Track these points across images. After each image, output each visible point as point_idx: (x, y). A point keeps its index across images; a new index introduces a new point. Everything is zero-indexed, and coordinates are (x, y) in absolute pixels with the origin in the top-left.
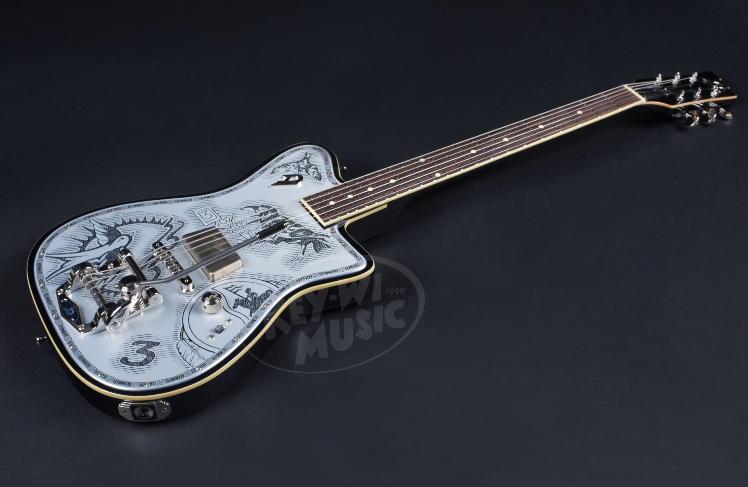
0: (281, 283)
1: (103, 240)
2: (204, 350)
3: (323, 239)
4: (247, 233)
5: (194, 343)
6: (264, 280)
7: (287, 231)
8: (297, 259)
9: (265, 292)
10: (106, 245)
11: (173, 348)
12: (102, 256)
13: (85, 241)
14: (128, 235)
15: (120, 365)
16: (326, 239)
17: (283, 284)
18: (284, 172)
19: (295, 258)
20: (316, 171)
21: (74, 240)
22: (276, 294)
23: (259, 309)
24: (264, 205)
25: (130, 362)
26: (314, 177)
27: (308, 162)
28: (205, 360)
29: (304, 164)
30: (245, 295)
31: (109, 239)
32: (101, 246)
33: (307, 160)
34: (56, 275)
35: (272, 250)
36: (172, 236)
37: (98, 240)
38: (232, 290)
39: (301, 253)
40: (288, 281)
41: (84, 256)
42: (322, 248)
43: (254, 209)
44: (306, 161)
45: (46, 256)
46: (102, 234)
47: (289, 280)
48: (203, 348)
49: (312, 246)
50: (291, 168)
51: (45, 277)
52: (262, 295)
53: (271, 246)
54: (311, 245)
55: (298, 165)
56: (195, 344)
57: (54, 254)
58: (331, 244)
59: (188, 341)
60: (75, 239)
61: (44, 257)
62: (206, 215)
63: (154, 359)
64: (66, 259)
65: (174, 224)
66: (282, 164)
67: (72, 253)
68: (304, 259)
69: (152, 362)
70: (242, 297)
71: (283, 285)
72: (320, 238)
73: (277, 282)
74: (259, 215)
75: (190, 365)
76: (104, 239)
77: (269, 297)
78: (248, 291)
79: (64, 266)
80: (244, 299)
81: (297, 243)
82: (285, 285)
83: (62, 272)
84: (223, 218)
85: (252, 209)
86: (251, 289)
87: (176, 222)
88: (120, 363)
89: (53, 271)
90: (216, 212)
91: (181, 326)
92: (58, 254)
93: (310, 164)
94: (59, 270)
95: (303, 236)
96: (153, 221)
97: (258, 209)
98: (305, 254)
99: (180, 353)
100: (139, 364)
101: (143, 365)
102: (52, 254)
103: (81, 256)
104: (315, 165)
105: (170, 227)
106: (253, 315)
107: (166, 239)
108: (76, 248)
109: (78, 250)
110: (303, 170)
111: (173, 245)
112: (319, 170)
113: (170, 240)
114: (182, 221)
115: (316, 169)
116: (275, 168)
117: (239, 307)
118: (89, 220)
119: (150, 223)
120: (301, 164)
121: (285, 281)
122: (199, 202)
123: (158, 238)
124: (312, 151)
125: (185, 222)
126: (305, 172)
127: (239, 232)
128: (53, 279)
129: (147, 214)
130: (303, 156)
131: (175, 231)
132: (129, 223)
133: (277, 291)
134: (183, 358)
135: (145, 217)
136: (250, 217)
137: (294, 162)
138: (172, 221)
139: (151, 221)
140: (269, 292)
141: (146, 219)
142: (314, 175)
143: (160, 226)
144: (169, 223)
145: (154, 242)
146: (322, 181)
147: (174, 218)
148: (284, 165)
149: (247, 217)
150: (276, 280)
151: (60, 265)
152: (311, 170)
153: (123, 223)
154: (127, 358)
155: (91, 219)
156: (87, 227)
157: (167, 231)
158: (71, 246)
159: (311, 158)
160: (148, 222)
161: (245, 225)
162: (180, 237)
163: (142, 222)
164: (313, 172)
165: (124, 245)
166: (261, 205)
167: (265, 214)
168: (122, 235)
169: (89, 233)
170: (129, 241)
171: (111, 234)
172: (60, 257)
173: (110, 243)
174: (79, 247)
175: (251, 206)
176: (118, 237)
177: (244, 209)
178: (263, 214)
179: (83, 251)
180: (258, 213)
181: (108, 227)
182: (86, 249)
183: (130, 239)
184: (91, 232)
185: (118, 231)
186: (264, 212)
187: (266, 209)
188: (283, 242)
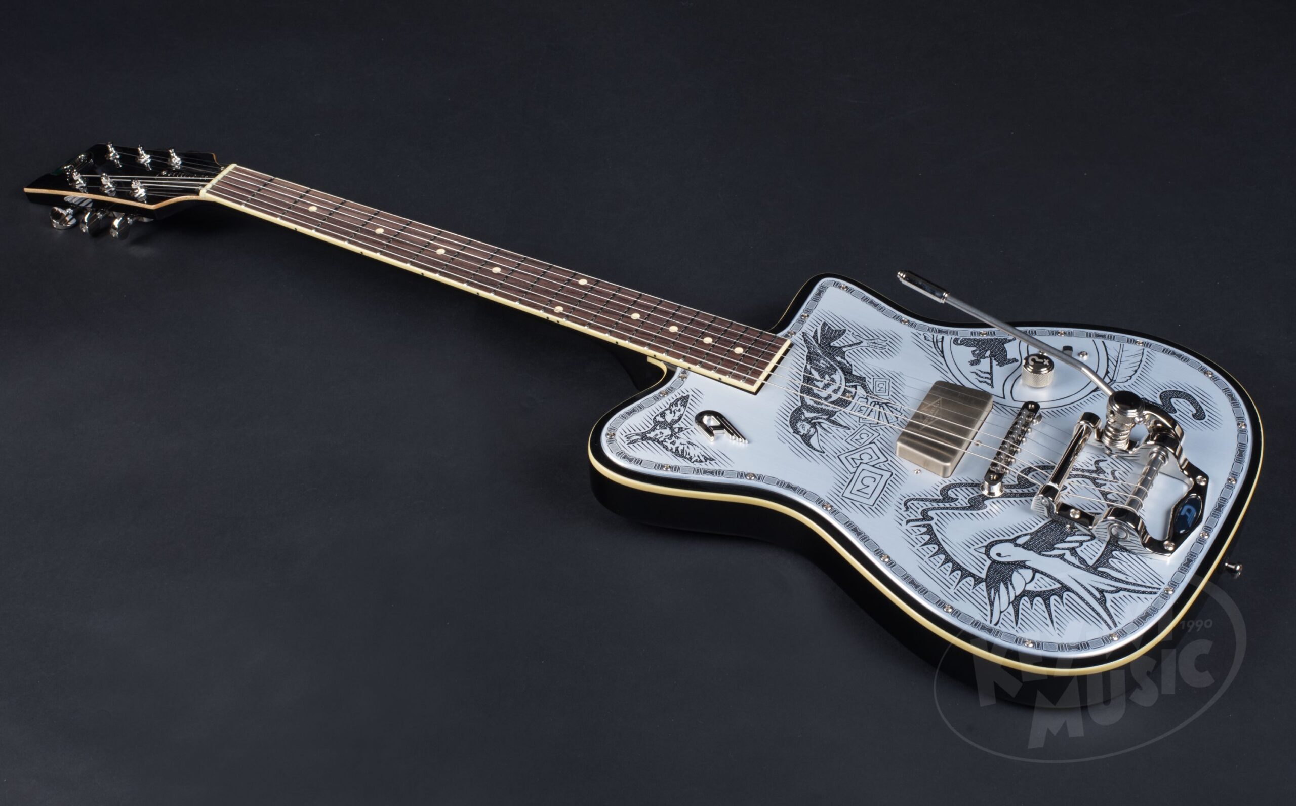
0: (933, 339)
1: (1023, 577)
2: (1108, 353)
3: (815, 337)
6: (943, 357)
7: (828, 380)
8: (874, 345)
9: (963, 346)
10: (1029, 567)
11: (1135, 382)
12: (1055, 556)
13: (1042, 599)
14: (987, 553)
15: (1209, 416)
16: (812, 334)
17: (931, 337)
18: (698, 447)
20: (668, 412)
21: (1054, 613)
22: (957, 335)
23: (997, 337)
24: (791, 431)
25: (1196, 409)
26: (685, 406)
27: (653, 429)
28: (1122, 344)
29: (661, 432)
30: (985, 362)
31: (1012, 571)
32: (1035, 571)
33: (647, 435)
34: (1139, 585)
36: (944, 499)
37: (1026, 584)
38: (988, 378)
40: (922, 335)
41: (1072, 578)
42: (833, 330)
43: (810, 438)
44: (652, 435)
45: (1115, 625)
46: (1010, 587)
47: (920, 334)
48: (1107, 354)
49: (838, 341)
50: (681, 444)
51: (1154, 596)
52: (969, 347)
53: (872, 382)
54: (835, 344)
55: (668, 439)
56: (1108, 365)
57: (1103, 619)
58: (816, 326)
59: (1110, 375)
60: (1050, 615)
61: (1120, 627)
62: (868, 485)
63: (1168, 389)
64: (1098, 596)
65: (917, 512)
66: (680, 459)
67: (1081, 598)
68: (868, 338)
69: (1174, 389)
70: (991, 363)
72: (815, 340)
73: (934, 344)
74: (820, 425)
75: (1143, 353)
76: (1019, 580)
77: (967, 338)
78: (974, 363)
79: (1113, 589)
80: (993, 359)
82: (933, 335)
83: (1128, 583)
84: (858, 462)
85: (813, 441)
86: (969, 362)
87: (911, 513)
88: (1207, 417)
89: (1134, 595)
90: (850, 478)
91: (1095, 394)
93: (655, 426)
94: (1125, 590)
95: (824, 360)
96: (934, 540)
97: (806, 433)
98: (858, 342)
99: (1136, 371)
100: (1189, 399)
101: (1188, 394)
102: (1105, 622)
103: (1076, 581)
104: (655, 419)
105: (927, 513)
106: (1010, 338)
107: (956, 502)
108: (1066, 599)
109: (1067, 595)
110: (675, 428)
111: (960, 487)
112: (664, 408)
113: (954, 496)
114: (902, 507)
115: (663, 414)
116: (695, 463)
117: (1009, 357)
118: (996, 625)
119: (940, 543)
120: (662, 437)
121: (925, 337)
122: (844, 511)
123: (962, 512)
124: (618, 440)
125: (902, 503)
126: (680, 422)
127: (874, 429)
128: (1148, 584)
129: (923, 560)
130: (640, 443)
131: (931, 501)
132: (959, 569)
133: (950, 337)
134: (1139, 365)
135: (931, 557)
136: (830, 433)
137: (664, 447)
138: (913, 517)
139: (934, 544)
140: (959, 342)
141: (935, 553)
142: (680, 409)
143: (935, 527)
144: (920, 519)
145: (974, 512)
146: (687, 394)
147: (905, 521)
148: (680, 455)
149: (833, 436)
150: (933, 346)
151: (1117, 595)
152: (669, 417)
153: (966, 577)
154: (1193, 415)
155: (992, 625)
156: (1013, 618)
157: (938, 512)
158: (1066, 610)
159: (638, 431)
160: (938, 545)
161: (852, 430)
162: (939, 489)
163: (944, 554)
164: (673, 413)
165: (1011, 545)
166: (795, 435)
167: (812, 420)
168: (991, 560)
169: (1021, 606)
170: (996, 544)
171: (1001, 576)
172: (1102, 606)
173: (1022, 565)
174: (1061, 597)
175: (807, 444)
176: (999, 563)
177: (820, 449)
178: (815, 423)
179: (1062, 586)
180: (816, 428)
181: (990, 589)
182: (1059, 586)
183: (993, 545)
184: (1019, 605)
185: (988, 572)
186: (808, 423)
187: (799, 425)
188: (854, 373)
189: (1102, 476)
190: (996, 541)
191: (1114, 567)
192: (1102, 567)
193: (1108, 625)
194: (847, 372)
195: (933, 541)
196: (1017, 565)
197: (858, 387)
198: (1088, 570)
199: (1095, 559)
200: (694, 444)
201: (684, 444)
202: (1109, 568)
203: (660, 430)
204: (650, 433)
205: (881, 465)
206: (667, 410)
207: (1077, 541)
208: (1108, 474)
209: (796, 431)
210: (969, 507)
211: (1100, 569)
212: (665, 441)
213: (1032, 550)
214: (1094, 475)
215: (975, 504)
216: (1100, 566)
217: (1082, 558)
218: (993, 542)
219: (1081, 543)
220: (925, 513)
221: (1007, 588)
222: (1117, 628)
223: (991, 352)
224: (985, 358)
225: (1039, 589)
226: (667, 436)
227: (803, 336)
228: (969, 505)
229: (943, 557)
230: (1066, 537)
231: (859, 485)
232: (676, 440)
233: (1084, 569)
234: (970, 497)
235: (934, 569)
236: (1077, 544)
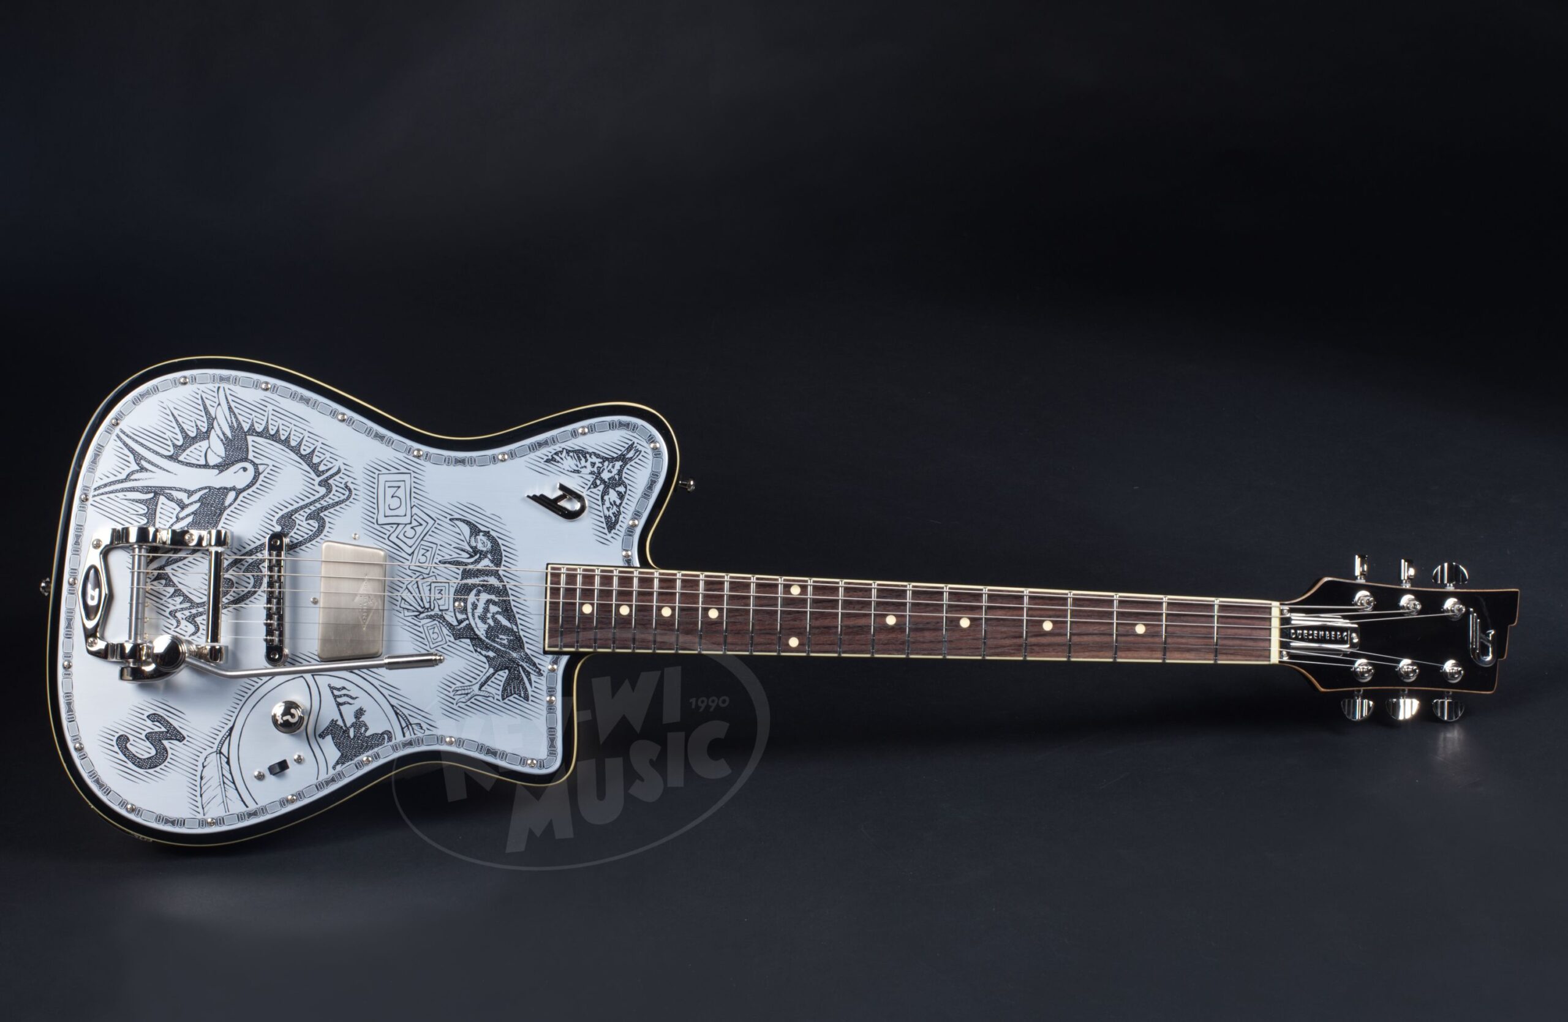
0: (413, 729)
1: (215, 453)
2: (236, 791)
3: (528, 674)
4: (429, 583)
5: (230, 770)
6: (392, 706)
7: (488, 618)
8: (466, 692)
9: (380, 733)
10: (214, 467)
11: (197, 761)
12: (195, 492)
13: (190, 437)
14: (255, 465)
15: (113, 746)
16: (533, 678)
17: (416, 732)
18: (568, 471)
19: (464, 690)
20: (618, 502)
21: (174, 424)
22: (392, 747)
23: (353, 762)
24: (492, 533)
25: (128, 750)
26: (605, 516)
27: (620, 472)
28: (228, 813)
29: (611, 472)
30: (350, 720)
31: (227, 456)
32: (206, 466)
33: (622, 463)
34: (111, 492)
35: (443, 648)
36: (318, 514)
37: (209, 447)
38: (340, 696)
39: (480, 683)
40: (426, 730)
41: (172, 473)
42: (515, 693)
44: (618, 464)
45: (118, 436)
46: (222, 437)
47: (428, 729)
48: (237, 789)
49: (503, 680)
50: (585, 467)
51: (96, 485)
52: (373, 734)
53: (447, 637)
54: (504, 674)
55: (600, 468)
56: (231, 773)
57: (130, 437)
58: (533, 691)
59: (224, 760)
60: (177, 421)
61: (114, 437)
62: (394, 499)
63: (162, 766)
64: (143, 463)
65: (336, 486)
66: (577, 448)
68: (475, 699)
69: (157, 769)
70: (343, 720)
71: (415, 734)
72: (525, 669)
73: (409, 722)
74: (469, 554)
75: (203, 808)
76: (216, 450)
77: (380, 747)
78: (360, 713)
79: (133, 477)
80: (344, 728)
81: (486, 657)
82: (416, 736)
83: (123, 490)
84: (414, 523)
85: (466, 530)
86: (365, 711)
87: (341, 483)
88: (115, 742)
90: (413, 499)
91: (230, 724)
92: (137, 442)
93: (620, 478)
94: (121, 481)
95: (504, 646)
96: (307, 459)
97: (478, 537)
98: (483, 689)
99: (201, 778)
100: (139, 762)
101: (141, 768)
102: (127, 435)
103: (167, 471)
104: (626, 487)
105: (327, 489)
106: (339, 768)
107: (306, 515)
108: (169, 446)
109: (169, 451)
110: (600, 484)
111: (310, 536)
112: (623, 504)
113: (311, 522)
114: (352, 486)
115: (621, 496)
116: (561, 449)
117: (329, 738)
118: (219, 388)
119: (302, 459)
120: (607, 467)
121: (421, 728)
122: (401, 456)
123: (296, 506)
124: (645, 444)
125: (354, 492)
126: (600, 493)
127: (418, 574)
128: (104, 497)
129: (309, 432)
130: (623, 449)
131: (328, 505)
132: (273, 435)
133: (398, 740)
134: (201, 788)
135: (303, 439)
136: (454, 548)
137: (599, 455)
138: (337, 477)
139: (306, 455)
140: (386, 736)
141: (301, 444)
142: (609, 511)
143: (313, 475)
144: (330, 478)
145: (286, 511)
146: (612, 534)
147: (343, 471)
148: (579, 453)
149: (451, 545)
150: (409, 718)
151: (128, 471)
152: (613, 495)
153: (263, 430)
154: (128, 739)
155: (222, 385)
156: (208, 403)
157: (318, 496)
158: (165, 434)
159: (632, 463)
160: (301, 454)
161: (437, 562)
162: (328, 525)
163: (292, 447)
164: (613, 503)
165: (240, 486)
166: (487, 530)
167: (480, 557)
168: (249, 460)
169: (205, 419)
170: (252, 481)
171: (235, 445)
172: (136, 452)
173: (222, 467)
174: (175, 446)
175: (470, 522)
176: (241, 460)
177: (456, 522)
178: (476, 555)
179: (177, 459)
180: (471, 547)
181: (238, 426)
182: (181, 458)
183: (254, 478)
184: (207, 420)
185: (247, 445)
186: (482, 551)
187: (489, 545)
188: (468, 641)
189: (187, 613)
190: (253, 485)
191: (140, 503)
192: (150, 499)
193: (124, 433)
194: (475, 639)
195: (308, 457)
196: (224, 466)
197: (455, 623)
198: (163, 488)
199: (160, 505)
200: (574, 472)
201: (582, 467)
202: (144, 500)
203: (612, 474)
204: (621, 466)
205: (392, 530)
206: (621, 504)
207: (182, 519)
208: (183, 619)
209: (487, 534)
210: (292, 515)
211: (151, 495)
212: (601, 463)
213: (218, 489)
214: (194, 611)
215: (288, 521)
216: (152, 498)
217: (171, 501)
218: (256, 482)
219: (178, 519)
220: (329, 490)
221: (224, 434)
222: (115, 433)
223: (349, 736)
224: (352, 725)
225: (196, 446)
226: (603, 470)
227: (540, 670)
228: (293, 517)
229: (293, 443)
230: (193, 520)
231: (400, 493)
232: (592, 470)
233: (165, 488)
234: (296, 528)
235: (295, 425)
236: (181, 515)
